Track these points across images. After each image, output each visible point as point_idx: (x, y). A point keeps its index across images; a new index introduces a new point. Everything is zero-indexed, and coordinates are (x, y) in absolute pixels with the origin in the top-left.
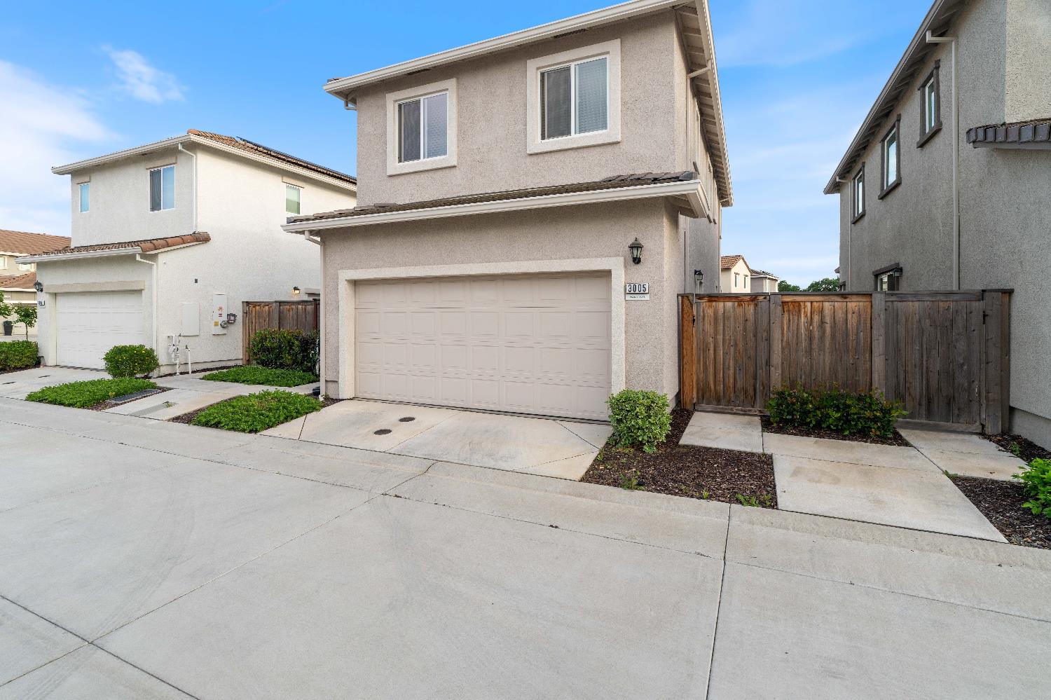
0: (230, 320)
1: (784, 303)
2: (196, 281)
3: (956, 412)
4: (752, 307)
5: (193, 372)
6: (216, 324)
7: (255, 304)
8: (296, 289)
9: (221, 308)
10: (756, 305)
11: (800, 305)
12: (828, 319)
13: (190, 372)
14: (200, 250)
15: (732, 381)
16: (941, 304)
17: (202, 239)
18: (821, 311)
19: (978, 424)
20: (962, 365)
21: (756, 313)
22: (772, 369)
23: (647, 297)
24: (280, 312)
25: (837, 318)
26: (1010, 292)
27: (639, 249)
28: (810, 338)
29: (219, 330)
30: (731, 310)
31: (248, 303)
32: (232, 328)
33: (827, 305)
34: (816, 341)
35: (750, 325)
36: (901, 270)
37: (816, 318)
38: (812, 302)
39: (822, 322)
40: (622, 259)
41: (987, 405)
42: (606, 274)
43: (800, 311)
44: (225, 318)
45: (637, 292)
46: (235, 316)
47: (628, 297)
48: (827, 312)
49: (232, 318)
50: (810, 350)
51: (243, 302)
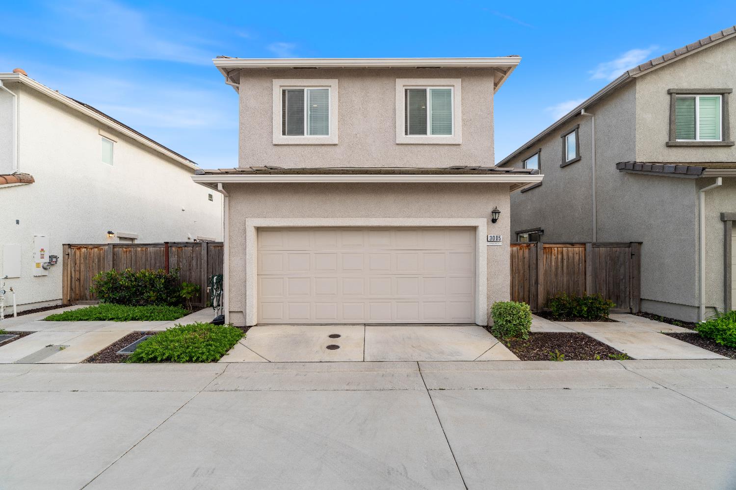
0: (53, 260)
1: (545, 248)
2: (18, 222)
3: (620, 303)
4: (527, 250)
5: (19, 314)
6: (38, 265)
7: (79, 247)
8: (110, 233)
9: (42, 250)
10: (529, 249)
11: (552, 250)
12: (565, 257)
13: (15, 314)
14: (23, 191)
15: (517, 294)
16: (614, 249)
17: (27, 180)
18: (562, 253)
19: (629, 308)
20: (623, 279)
21: (529, 253)
22: (539, 285)
23: (500, 244)
24: (114, 254)
25: (569, 256)
26: (640, 243)
27: (497, 215)
28: (557, 269)
29: (41, 271)
30: (516, 253)
31: (70, 246)
32: (53, 269)
33: (564, 249)
34: (560, 269)
35: (526, 260)
36: (543, 231)
37: (560, 256)
38: (557, 248)
39: (562, 258)
40: (485, 220)
41: (633, 299)
42: (474, 229)
43: (551, 252)
44: (47, 260)
45: (495, 240)
46: (56, 257)
47: (489, 244)
48: (565, 253)
49: (54, 260)
50: (556, 275)
51: (63, 245)
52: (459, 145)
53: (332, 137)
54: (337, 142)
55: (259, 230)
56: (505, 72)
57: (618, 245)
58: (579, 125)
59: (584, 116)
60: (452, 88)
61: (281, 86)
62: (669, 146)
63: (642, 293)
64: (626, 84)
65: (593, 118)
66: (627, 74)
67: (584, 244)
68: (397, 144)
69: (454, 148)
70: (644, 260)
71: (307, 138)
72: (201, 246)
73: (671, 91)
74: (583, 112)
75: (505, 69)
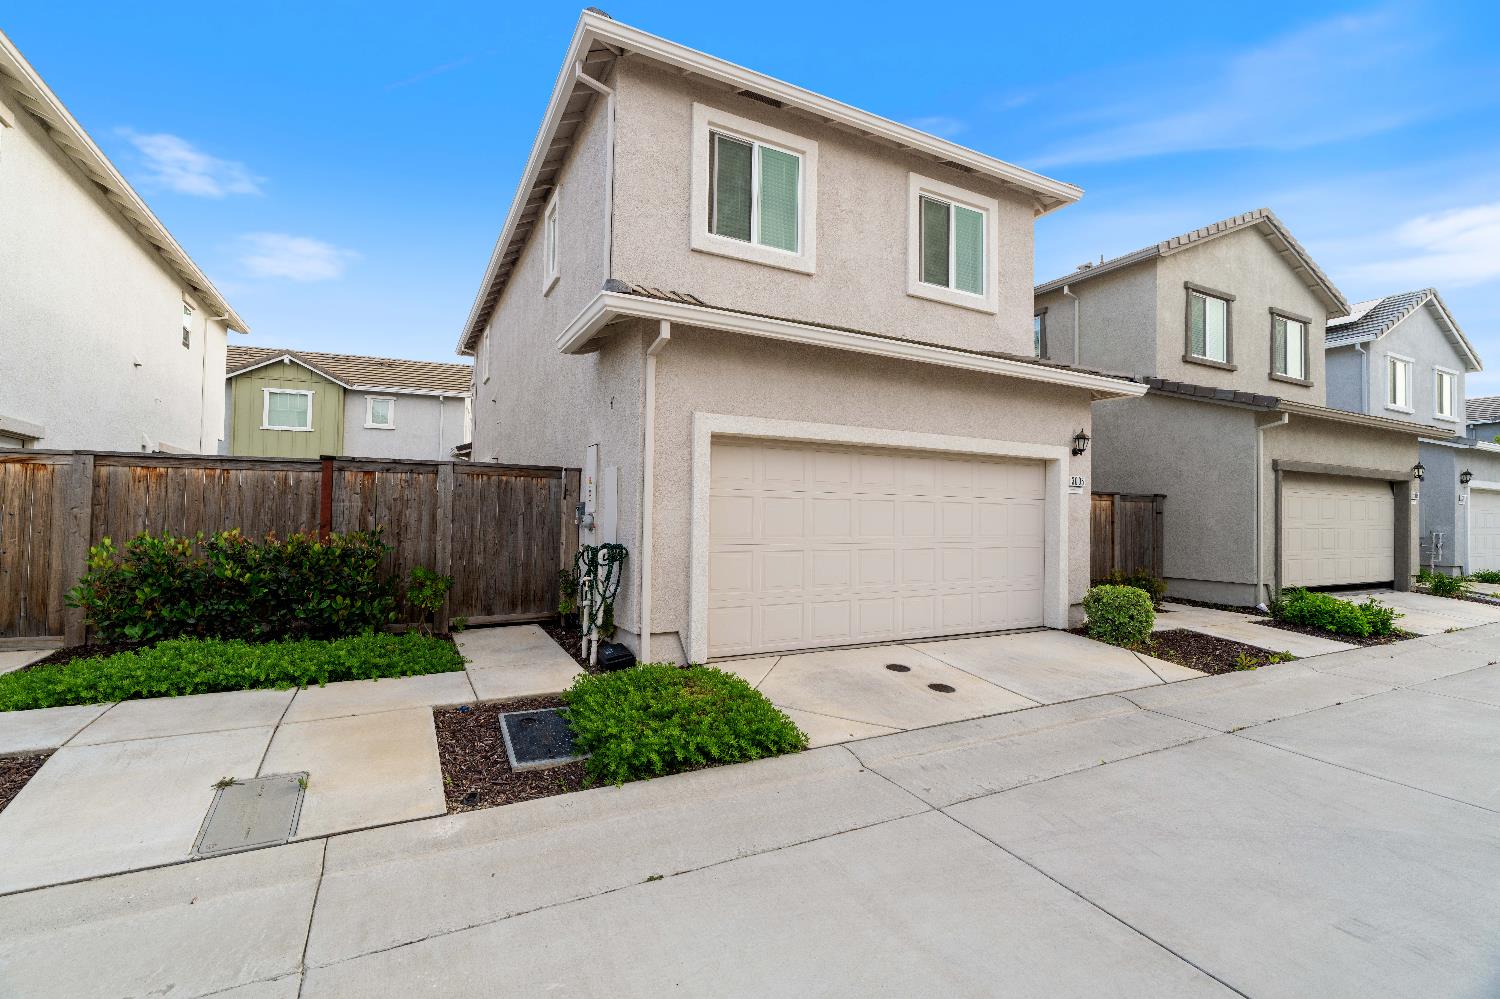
16: (1139, 504)
20: (1147, 549)
23: (1080, 490)
25: (1096, 515)
26: (1164, 497)
27: (1086, 441)
40: (1067, 450)
45: (1077, 484)
47: (1070, 490)
52: (992, 315)
53: (804, 257)
54: (812, 270)
55: (719, 440)
56: (1046, 207)
57: (1144, 497)
58: (1047, 308)
59: (1066, 296)
60: (984, 214)
61: (710, 123)
62: (1186, 360)
63: (1165, 570)
64: (1147, 262)
65: (1077, 302)
66: (1155, 250)
67: (1111, 495)
68: (909, 296)
69: (985, 319)
70: (1168, 519)
71: (754, 248)
72: (437, 473)
73: (1189, 285)
74: (1066, 290)
75: (1048, 201)
